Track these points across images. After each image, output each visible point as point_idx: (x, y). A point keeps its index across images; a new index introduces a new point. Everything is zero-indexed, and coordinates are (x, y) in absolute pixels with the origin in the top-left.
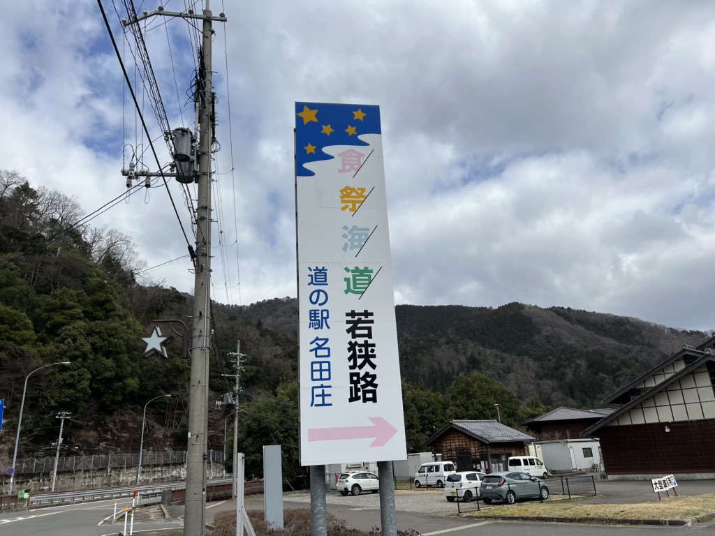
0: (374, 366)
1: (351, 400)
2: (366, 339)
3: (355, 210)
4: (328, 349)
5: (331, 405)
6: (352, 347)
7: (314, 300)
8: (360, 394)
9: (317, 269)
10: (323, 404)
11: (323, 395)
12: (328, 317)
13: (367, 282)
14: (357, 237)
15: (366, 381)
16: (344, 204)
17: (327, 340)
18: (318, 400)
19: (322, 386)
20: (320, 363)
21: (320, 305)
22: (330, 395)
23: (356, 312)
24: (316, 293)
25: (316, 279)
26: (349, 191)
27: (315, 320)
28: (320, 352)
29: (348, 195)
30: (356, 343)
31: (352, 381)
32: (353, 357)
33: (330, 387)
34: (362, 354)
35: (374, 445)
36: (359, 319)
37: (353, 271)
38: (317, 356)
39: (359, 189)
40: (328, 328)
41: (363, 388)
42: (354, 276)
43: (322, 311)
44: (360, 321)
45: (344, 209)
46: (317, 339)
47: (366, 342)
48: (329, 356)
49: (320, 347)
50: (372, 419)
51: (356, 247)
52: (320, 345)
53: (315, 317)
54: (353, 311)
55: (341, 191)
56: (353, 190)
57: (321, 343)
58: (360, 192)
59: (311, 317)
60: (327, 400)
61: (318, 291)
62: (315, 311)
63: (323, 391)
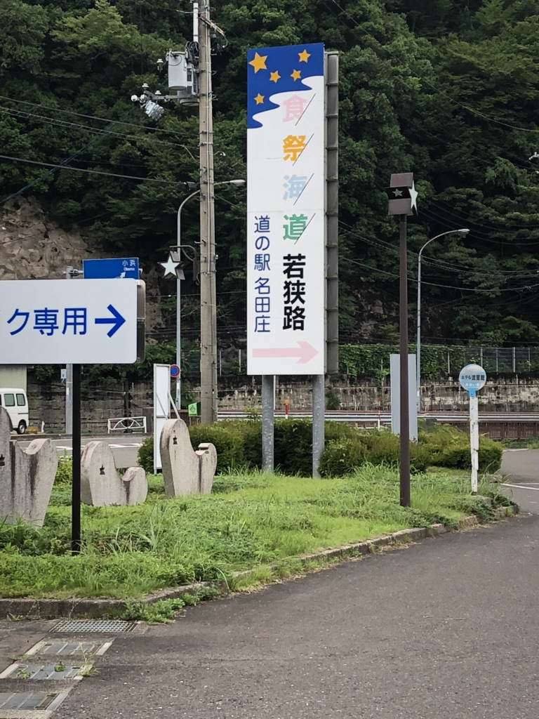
0: (303, 302)
1: (285, 328)
2: (299, 278)
3: (294, 159)
4: (269, 287)
5: (269, 331)
6: (287, 285)
7: (259, 246)
8: (292, 323)
9: (262, 218)
10: (264, 331)
11: (264, 324)
12: (269, 260)
13: (302, 228)
14: (295, 186)
15: (296, 313)
16: (286, 154)
17: (268, 280)
18: (260, 328)
19: (263, 317)
20: (262, 298)
21: (264, 249)
22: (268, 324)
23: (292, 255)
24: (260, 240)
25: (261, 226)
26: (291, 140)
27: (259, 263)
28: (262, 290)
29: (290, 144)
30: (290, 282)
31: (286, 314)
32: (287, 294)
33: (269, 317)
34: (295, 291)
35: (299, 362)
36: (294, 262)
37: (291, 219)
38: (260, 293)
39: (300, 137)
40: (269, 269)
41: (294, 319)
42: (292, 223)
43: (265, 255)
44: (294, 263)
45: (286, 158)
46: (260, 279)
47: (298, 281)
48: (268, 293)
49: (262, 286)
50: (300, 343)
51: (295, 195)
52: (263, 284)
53: (259, 260)
54: (289, 255)
55: (285, 141)
56: (294, 138)
57: (263, 282)
58: (300, 140)
59: (256, 260)
60: (267, 327)
61: (262, 238)
62: (259, 255)
63: (264, 321)
